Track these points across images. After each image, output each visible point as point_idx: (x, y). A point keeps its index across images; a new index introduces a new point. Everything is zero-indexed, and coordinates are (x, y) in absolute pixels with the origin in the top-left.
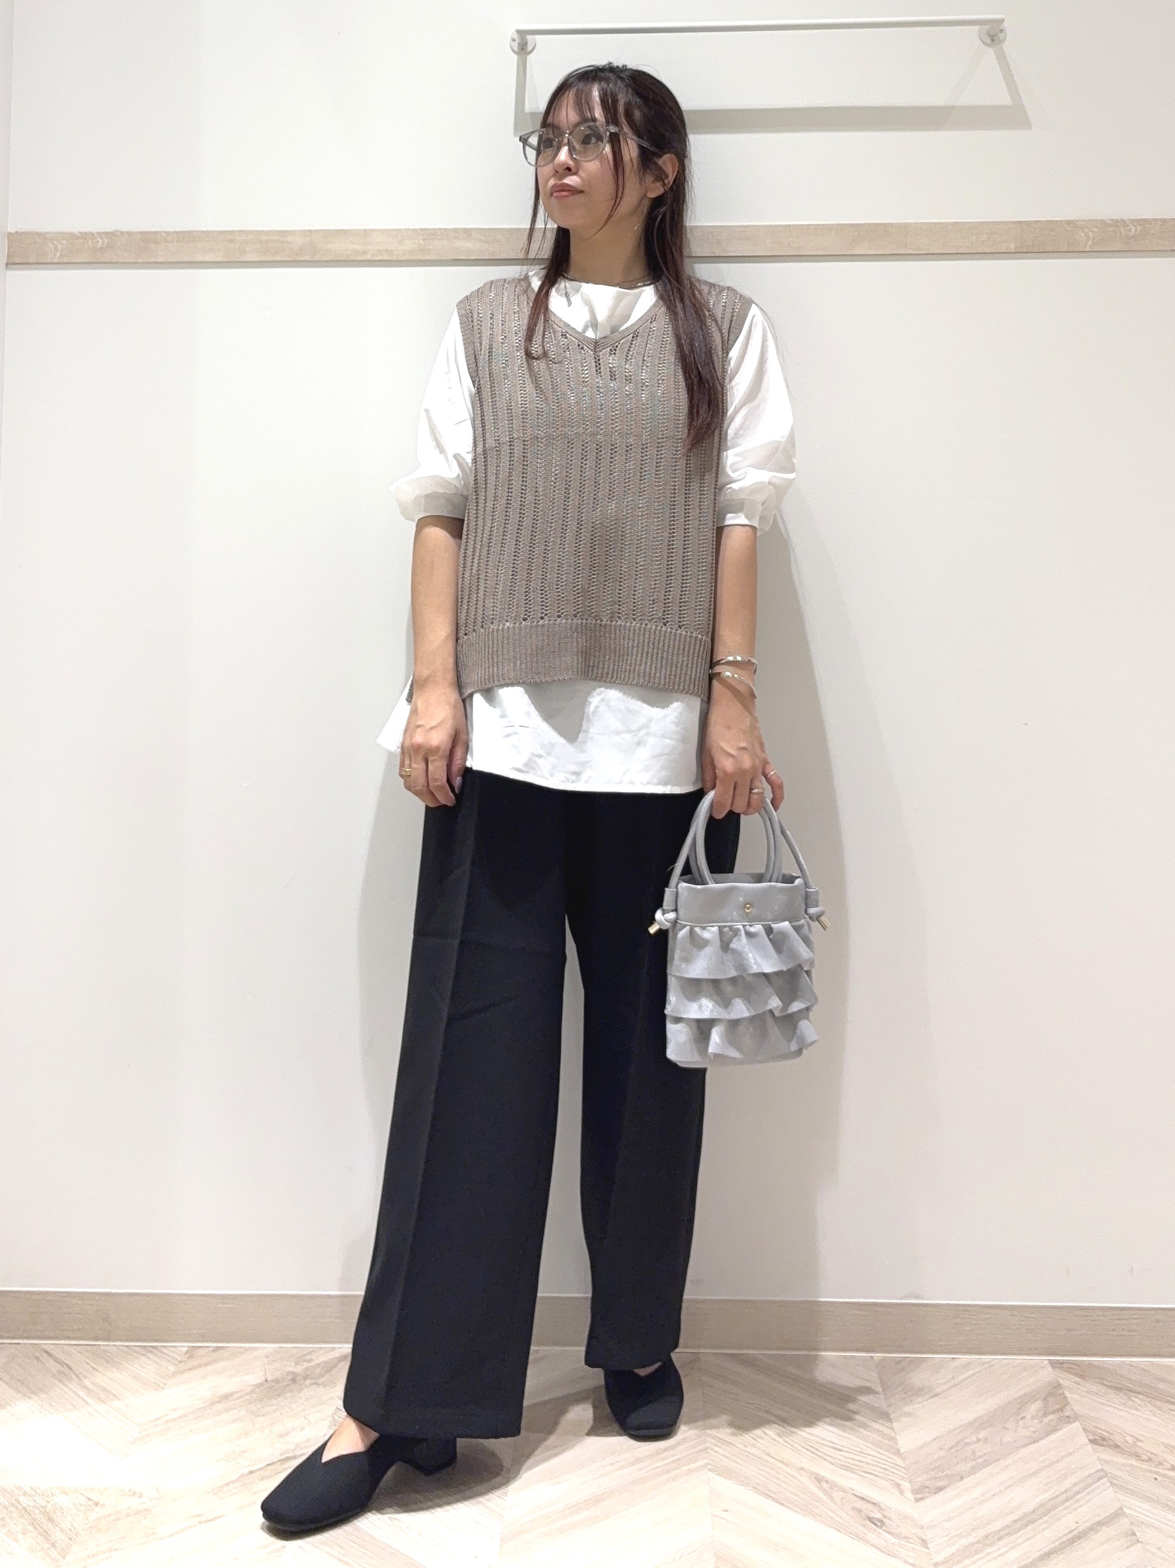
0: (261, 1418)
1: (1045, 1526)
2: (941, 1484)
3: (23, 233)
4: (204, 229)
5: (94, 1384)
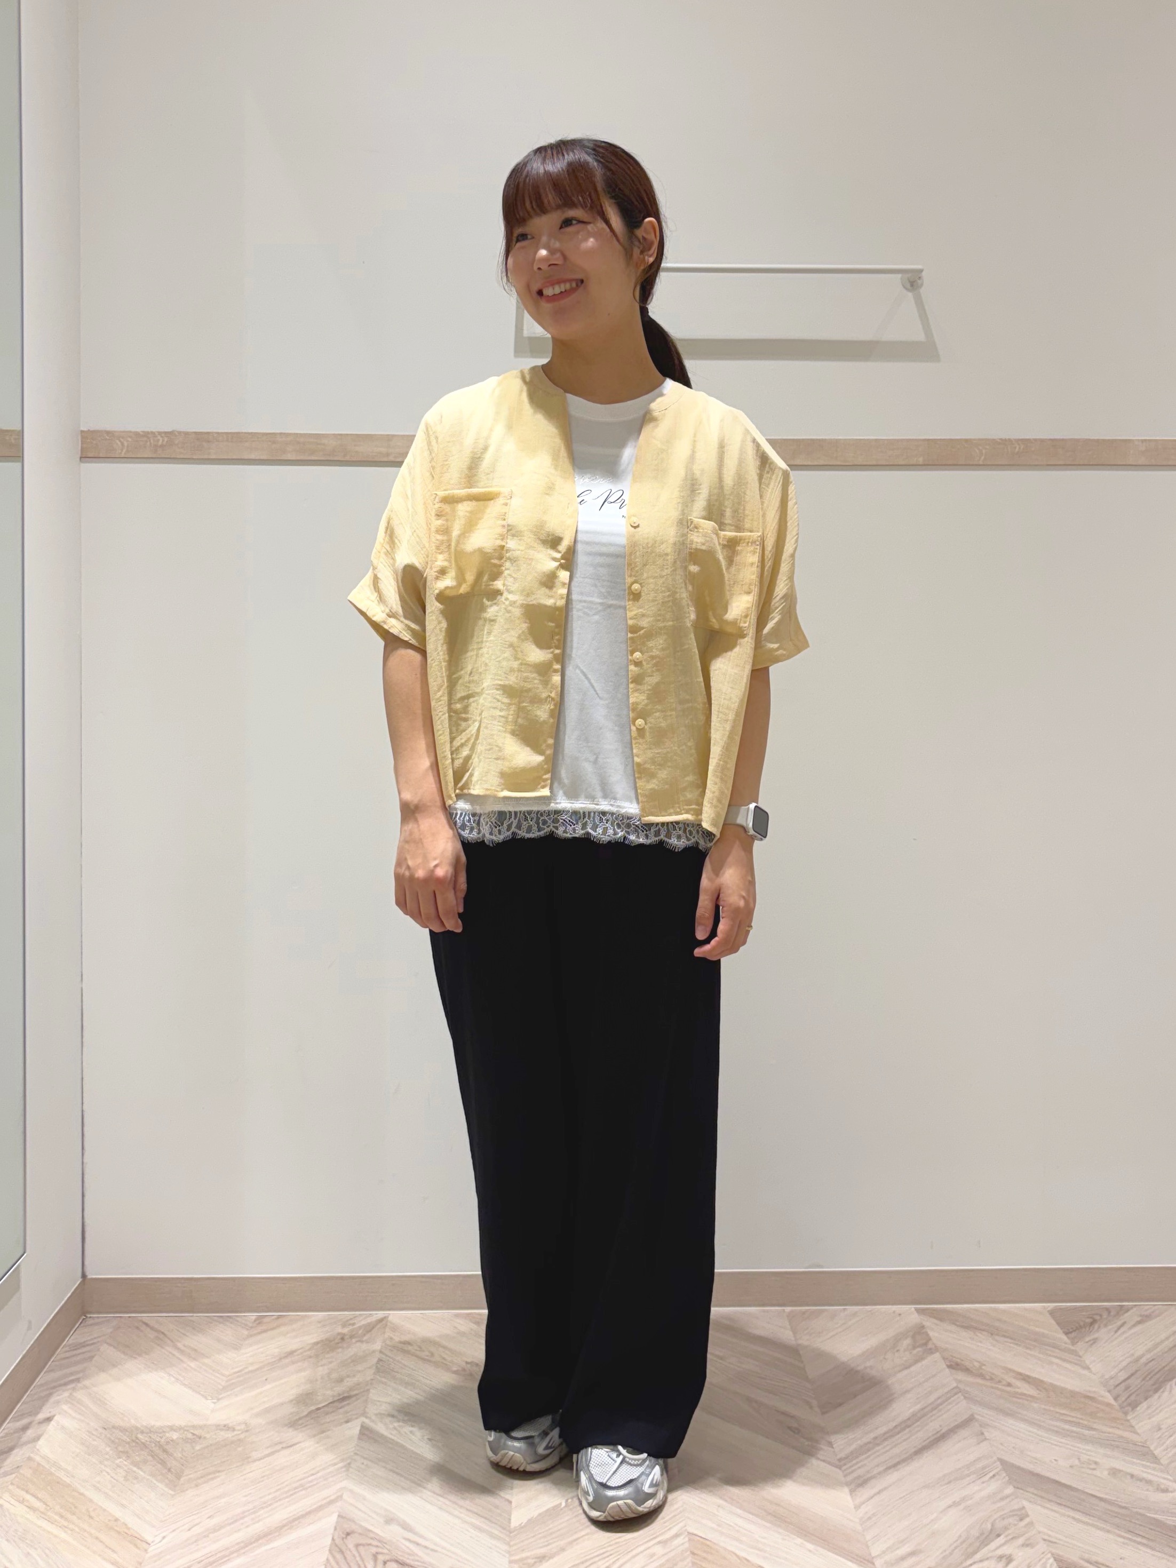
2: (841, 1400)
3: (93, 432)
5: (184, 1346)
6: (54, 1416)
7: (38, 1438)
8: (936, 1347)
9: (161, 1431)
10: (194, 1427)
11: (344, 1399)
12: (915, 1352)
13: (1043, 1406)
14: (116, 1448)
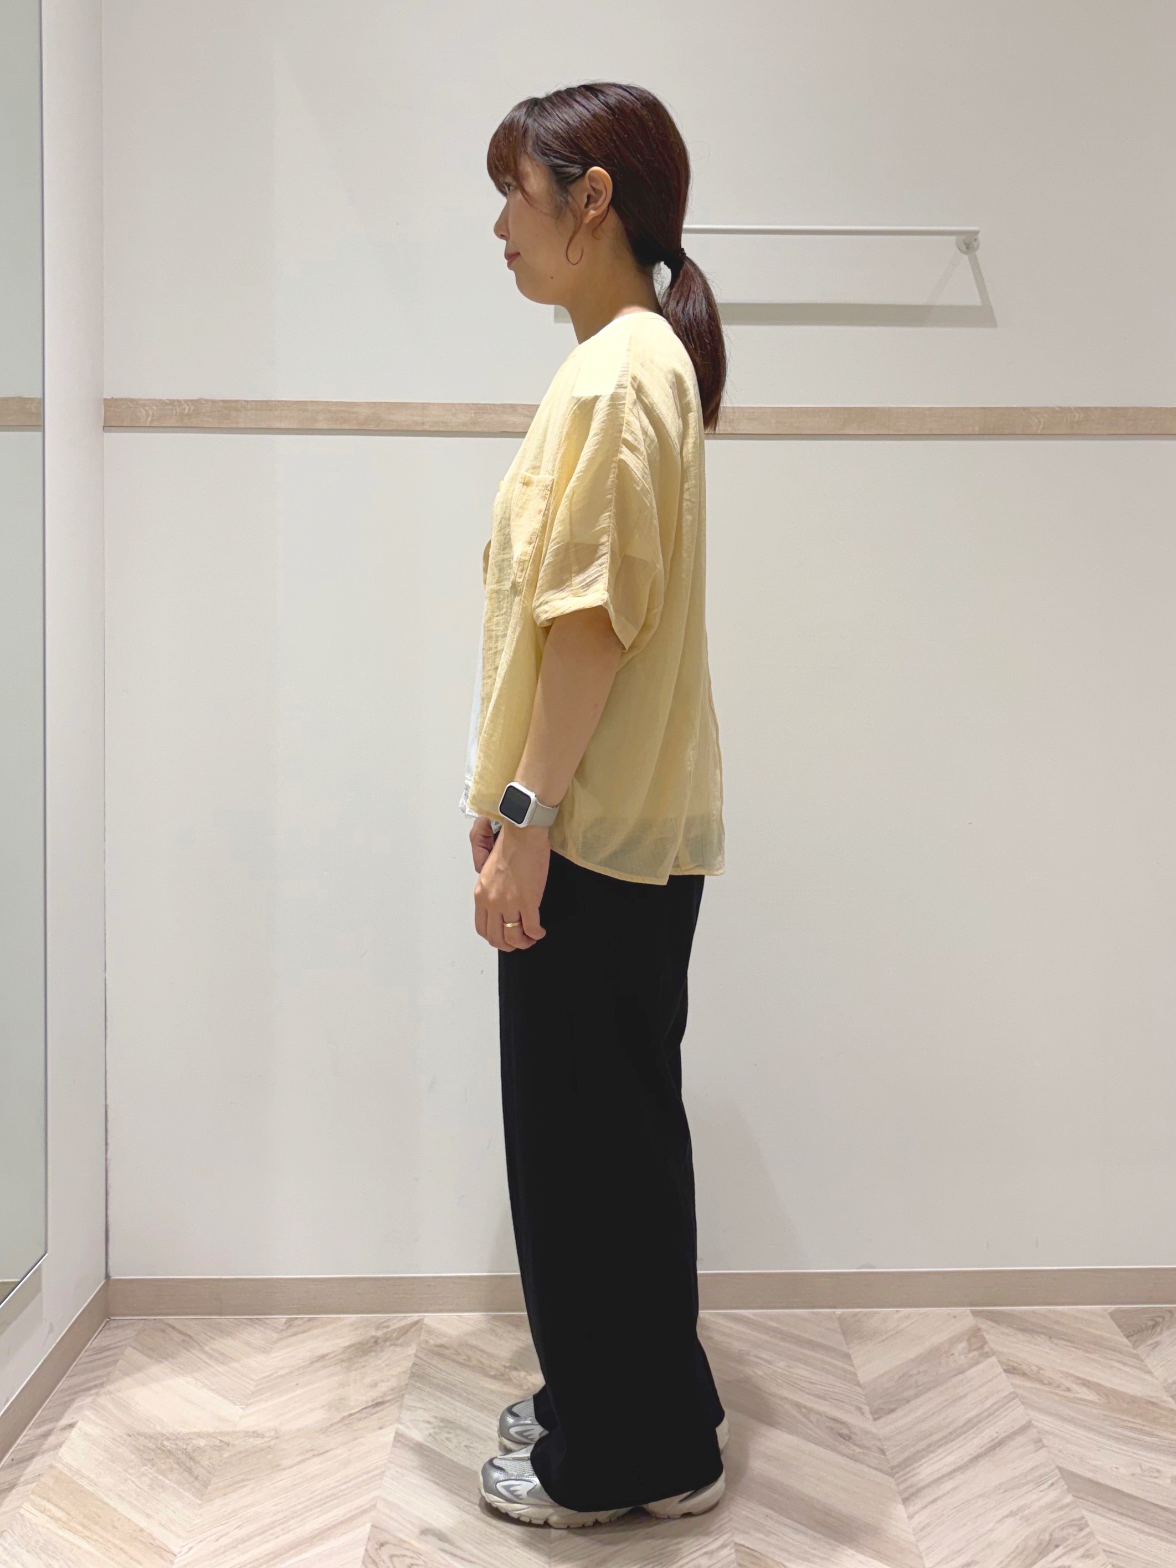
0: (353, 1373)
1: (973, 1435)
2: (893, 1406)
3: (117, 400)
4: (280, 399)
5: (213, 1350)
6: (76, 1422)
7: (60, 1445)
8: (992, 1350)
9: (187, 1437)
10: (221, 1433)
11: (378, 1404)
12: (971, 1355)
13: (1105, 1413)
14: (141, 1455)
